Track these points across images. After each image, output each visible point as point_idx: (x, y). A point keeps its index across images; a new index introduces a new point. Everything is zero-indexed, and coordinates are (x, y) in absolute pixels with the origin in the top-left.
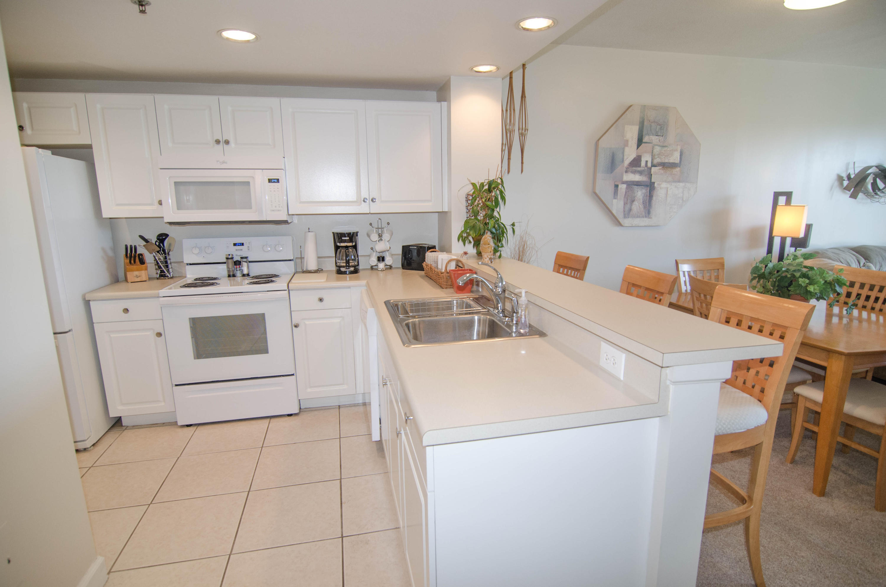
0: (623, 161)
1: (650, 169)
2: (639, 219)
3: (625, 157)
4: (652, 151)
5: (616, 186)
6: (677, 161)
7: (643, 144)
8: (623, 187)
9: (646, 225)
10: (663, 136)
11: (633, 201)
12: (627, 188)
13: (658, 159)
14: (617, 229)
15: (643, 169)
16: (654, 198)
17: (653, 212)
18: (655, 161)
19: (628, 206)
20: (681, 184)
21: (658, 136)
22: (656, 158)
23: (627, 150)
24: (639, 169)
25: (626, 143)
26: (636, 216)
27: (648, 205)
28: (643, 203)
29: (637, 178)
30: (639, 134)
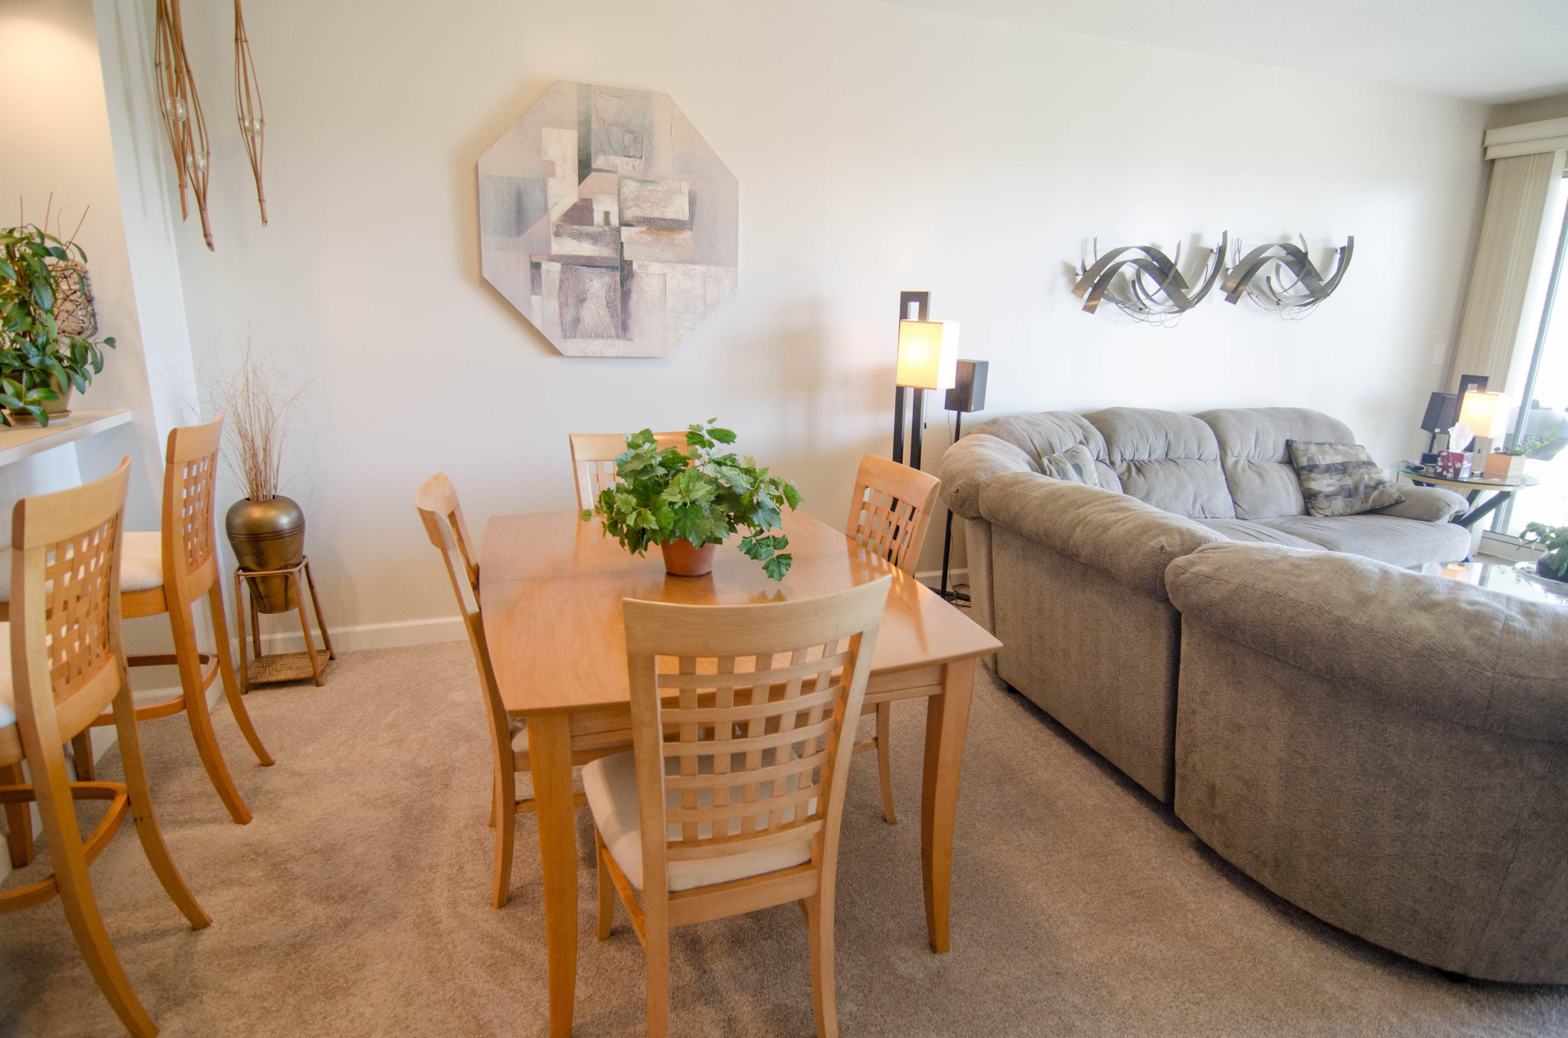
0: (546, 210)
1: (618, 231)
2: (601, 341)
3: (551, 202)
4: (619, 190)
5: (536, 266)
6: (684, 215)
7: (593, 174)
8: (551, 270)
9: (620, 354)
10: (641, 158)
11: (582, 301)
12: (563, 272)
13: (634, 209)
14: (553, 361)
15: (601, 229)
16: (634, 296)
17: (633, 324)
18: (629, 215)
19: (570, 313)
20: (699, 269)
21: (630, 157)
22: (631, 207)
23: (552, 183)
24: (588, 229)
25: (550, 169)
26: (593, 335)
27: (620, 311)
28: (608, 307)
29: (586, 249)
30: (580, 150)
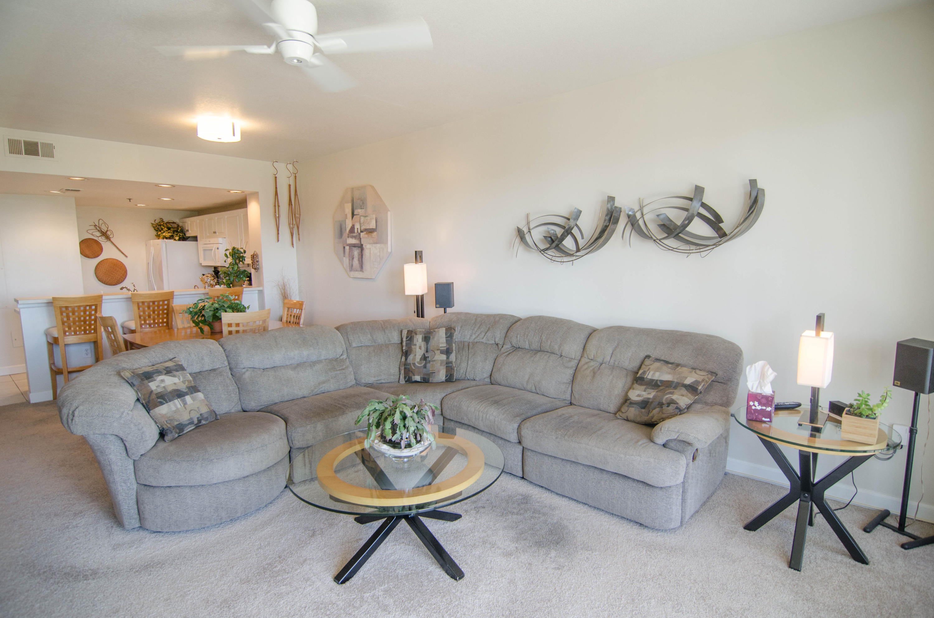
0: (346, 230)
1: (360, 234)
2: (357, 272)
3: (347, 227)
4: (360, 220)
5: (344, 247)
6: (374, 227)
7: (355, 216)
8: (347, 248)
9: (361, 277)
10: (364, 209)
11: (353, 259)
12: (349, 249)
14: (349, 278)
15: (356, 234)
16: (364, 256)
17: (364, 267)
18: (362, 228)
19: (351, 262)
20: (378, 245)
21: (362, 209)
22: (362, 226)
23: (347, 221)
24: (354, 234)
25: (346, 216)
26: (355, 270)
27: (361, 262)
28: (358, 260)
29: (354, 241)
30: (352, 209)
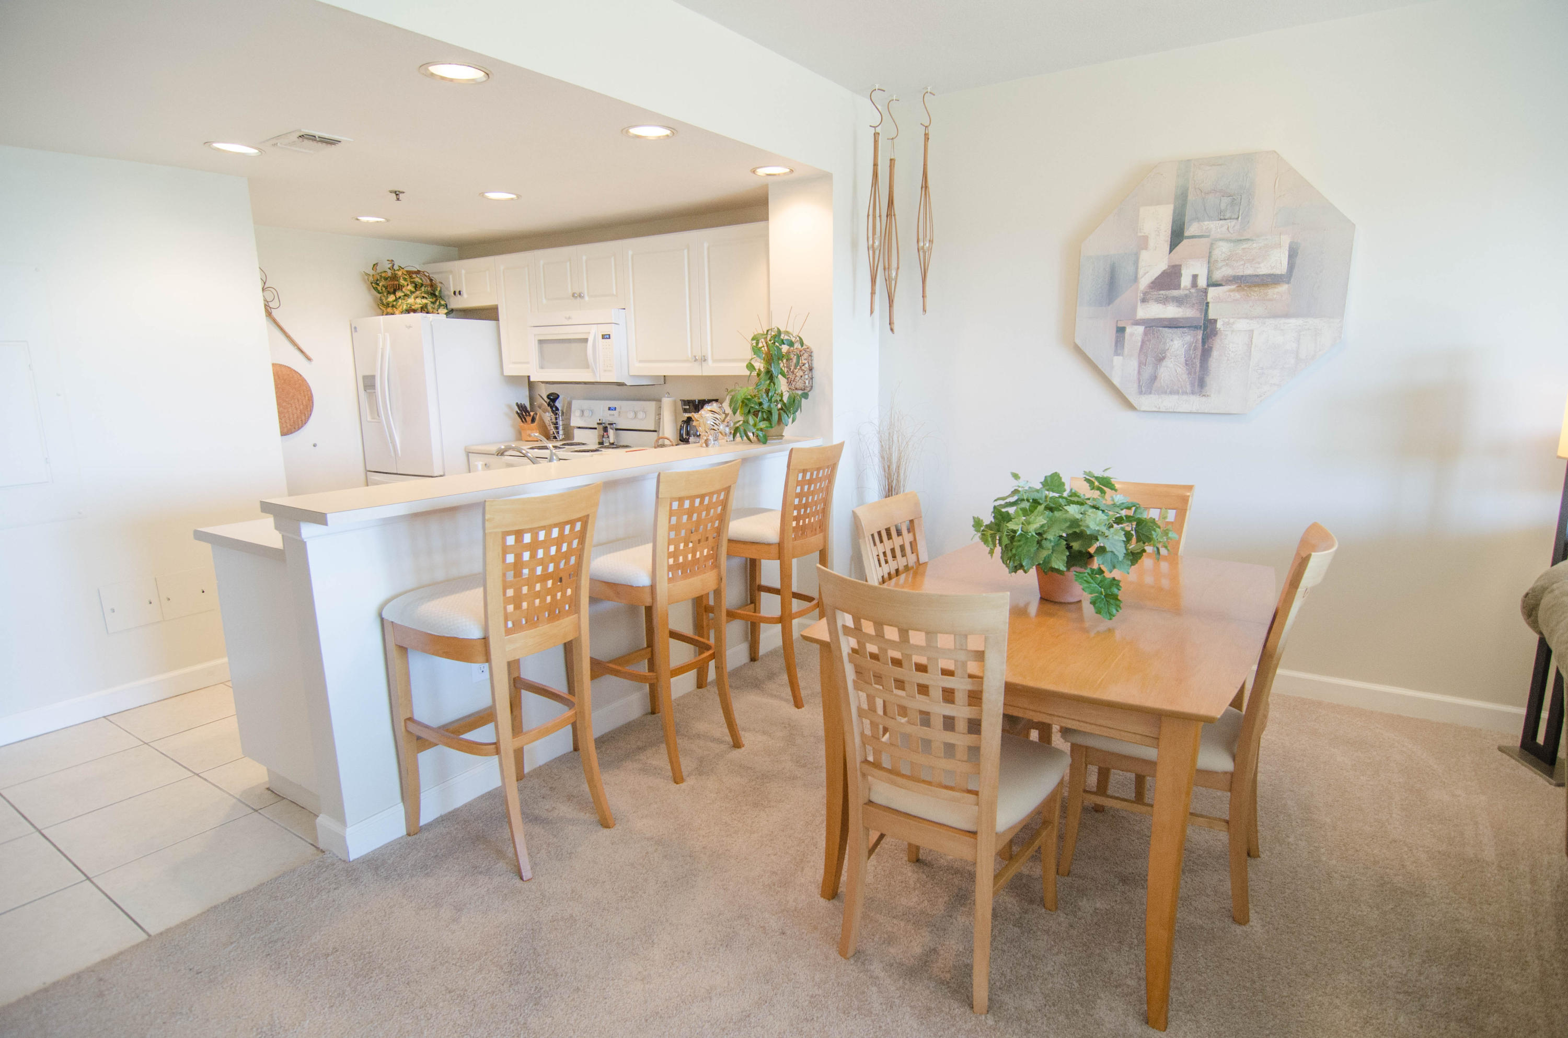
0: (1136, 279)
1: (1205, 292)
2: (1176, 397)
3: (1141, 272)
4: (1210, 253)
5: (1121, 330)
6: (1282, 269)
7: (1185, 242)
8: (1135, 333)
9: (1194, 410)
10: (1237, 218)
11: (1160, 359)
12: (1146, 333)
13: (1224, 269)
14: (1131, 414)
15: (1187, 292)
16: (1215, 353)
17: (1211, 382)
18: (1218, 275)
19: (1148, 371)
20: (1293, 322)
21: (1225, 219)
22: (1221, 268)
23: (1144, 256)
24: (1175, 293)
25: (1143, 243)
26: (1168, 391)
27: (1198, 369)
28: (1186, 364)
29: (1171, 311)
30: (1174, 222)
